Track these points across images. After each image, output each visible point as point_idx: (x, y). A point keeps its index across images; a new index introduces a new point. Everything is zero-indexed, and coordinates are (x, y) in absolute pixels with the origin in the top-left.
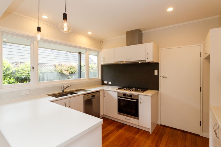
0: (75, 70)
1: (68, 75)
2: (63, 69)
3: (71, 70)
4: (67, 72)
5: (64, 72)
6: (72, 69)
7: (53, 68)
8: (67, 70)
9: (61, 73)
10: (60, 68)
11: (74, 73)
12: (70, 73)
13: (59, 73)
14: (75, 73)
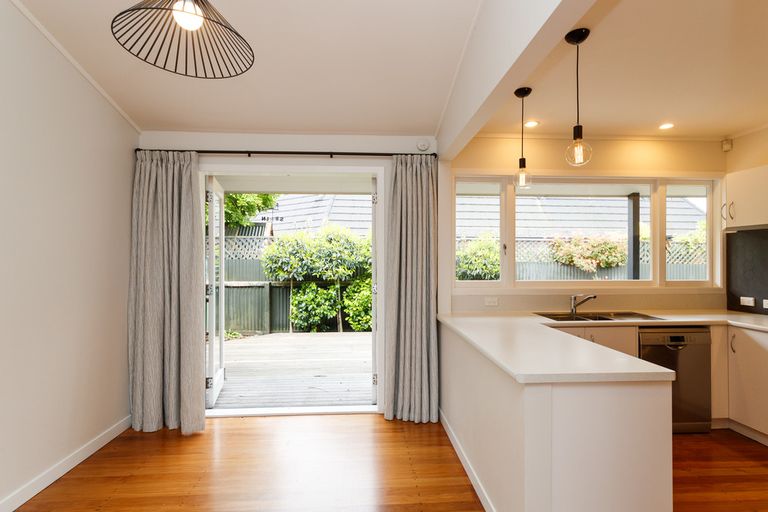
0: (618, 255)
1: (593, 273)
2: (576, 251)
3: (603, 257)
4: (589, 261)
5: (579, 262)
6: (607, 253)
7: (544, 250)
8: (588, 254)
9: (570, 264)
10: (566, 248)
11: (614, 265)
12: (598, 265)
13: (563, 264)
14: (617, 265)
